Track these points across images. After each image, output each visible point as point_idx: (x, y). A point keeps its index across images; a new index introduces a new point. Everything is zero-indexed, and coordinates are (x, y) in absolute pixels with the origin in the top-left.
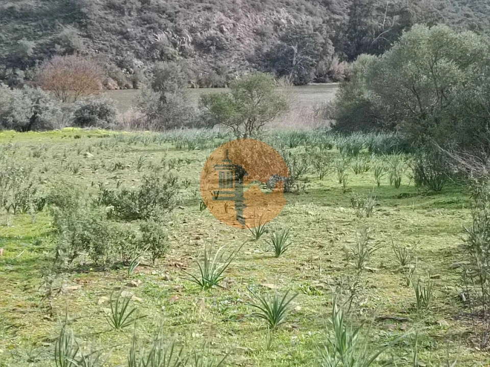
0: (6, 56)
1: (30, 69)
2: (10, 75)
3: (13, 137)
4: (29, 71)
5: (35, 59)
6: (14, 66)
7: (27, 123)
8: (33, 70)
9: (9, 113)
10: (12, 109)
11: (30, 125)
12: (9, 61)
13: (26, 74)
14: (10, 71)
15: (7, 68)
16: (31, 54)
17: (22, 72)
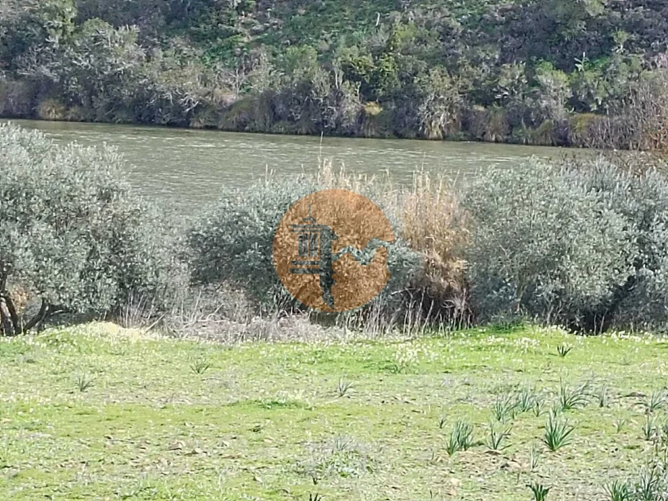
0: (503, 12)
1: (592, 67)
2: (514, 86)
3: (564, 354)
4: (589, 76)
5: (615, 27)
6: (531, 53)
7: (604, 299)
8: (604, 69)
9: (551, 265)
10: (560, 250)
11: (613, 307)
12: (512, 33)
13: (573, 86)
14: (517, 70)
15: (503, 60)
16: (601, 10)
17: (562, 76)
